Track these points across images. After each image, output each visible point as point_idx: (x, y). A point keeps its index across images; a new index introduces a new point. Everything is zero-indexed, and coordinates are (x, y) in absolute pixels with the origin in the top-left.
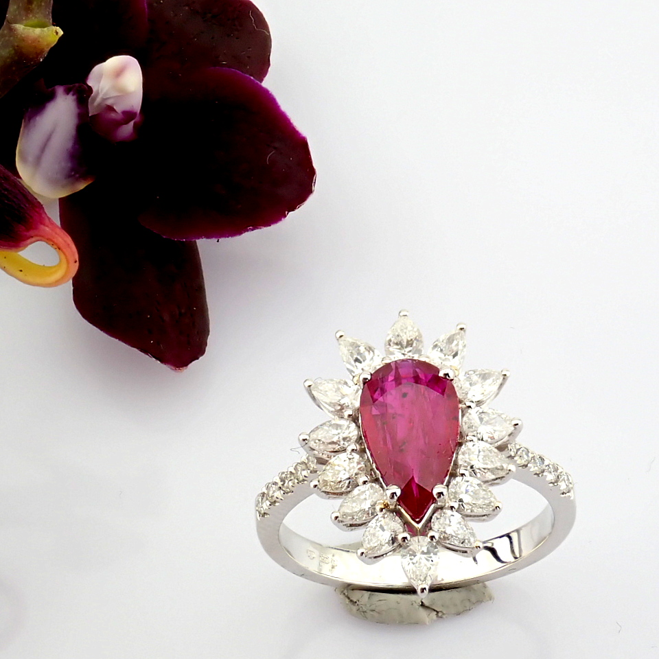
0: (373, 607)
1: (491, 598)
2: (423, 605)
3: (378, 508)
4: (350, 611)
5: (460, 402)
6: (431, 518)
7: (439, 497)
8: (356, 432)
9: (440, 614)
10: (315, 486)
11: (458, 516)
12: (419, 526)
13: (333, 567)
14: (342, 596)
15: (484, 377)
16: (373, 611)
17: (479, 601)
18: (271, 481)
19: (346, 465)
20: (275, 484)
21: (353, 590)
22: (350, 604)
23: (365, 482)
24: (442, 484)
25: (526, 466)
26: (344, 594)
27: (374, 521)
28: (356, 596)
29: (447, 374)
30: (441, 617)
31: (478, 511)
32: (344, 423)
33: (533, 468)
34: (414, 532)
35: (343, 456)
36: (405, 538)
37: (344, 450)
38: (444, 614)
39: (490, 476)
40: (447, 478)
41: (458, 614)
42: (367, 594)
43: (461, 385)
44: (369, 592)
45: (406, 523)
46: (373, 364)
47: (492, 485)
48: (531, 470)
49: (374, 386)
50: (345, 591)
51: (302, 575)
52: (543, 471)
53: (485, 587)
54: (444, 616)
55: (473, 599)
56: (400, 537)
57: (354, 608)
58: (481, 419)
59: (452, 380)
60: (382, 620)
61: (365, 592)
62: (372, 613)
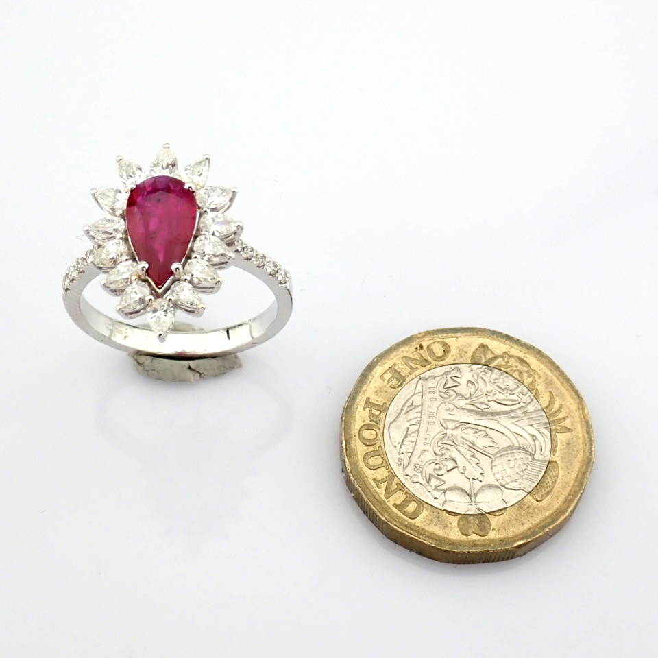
0: (154, 368)
1: (240, 366)
2: (190, 368)
3: (134, 277)
4: (138, 369)
5: (199, 208)
7: (176, 271)
8: (124, 227)
9: (202, 375)
11: (190, 286)
12: (160, 291)
13: (125, 337)
14: (132, 360)
16: (154, 370)
17: (231, 368)
18: (71, 264)
19: (116, 247)
20: (74, 266)
21: (140, 355)
22: (138, 365)
23: (126, 260)
24: (180, 262)
25: (250, 259)
26: (134, 358)
27: (130, 287)
28: (143, 359)
29: (191, 187)
30: (203, 378)
31: (204, 284)
32: (116, 219)
33: (255, 262)
34: (157, 296)
35: (113, 241)
36: (151, 300)
37: (114, 238)
38: (205, 375)
39: (216, 260)
40: (184, 259)
41: (216, 376)
42: (150, 359)
43: (200, 197)
44: (152, 358)
46: (139, 179)
47: (220, 268)
48: (254, 263)
49: (137, 196)
50: (135, 356)
51: (102, 341)
52: (264, 265)
53: (236, 357)
54: (205, 377)
55: (227, 365)
57: (141, 368)
58: (214, 221)
59: (194, 192)
60: (161, 378)
61: (148, 357)
62: (153, 372)
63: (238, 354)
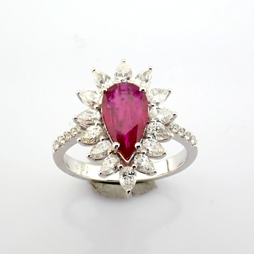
0: (104, 190)
1: (156, 187)
3: (109, 152)
4: (94, 191)
5: (149, 103)
6: (133, 158)
7: (138, 148)
8: (99, 116)
9: (133, 194)
10: (80, 140)
11: (146, 157)
12: (128, 162)
13: (87, 172)
14: (90, 185)
15: (160, 91)
16: (104, 192)
17: (151, 189)
18: (60, 135)
19: (94, 131)
20: (62, 137)
21: (96, 182)
22: (94, 188)
23: (103, 140)
24: (139, 142)
25: (177, 133)
26: (92, 184)
27: (107, 158)
28: (97, 185)
29: (143, 90)
30: (134, 195)
31: (155, 155)
32: (94, 111)
34: (125, 164)
35: (93, 127)
36: (122, 167)
37: (94, 124)
38: (135, 194)
39: (162, 139)
40: (142, 139)
41: (142, 194)
42: (101, 184)
43: (149, 95)
44: (103, 184)
45: (122, 159)
46: (107, 85)
47: (162, 142)
48: (180, 135)
49: (109, 94)
50: (92, 183)
51: (73, 176)
52: (185, 136)
53: (154, 182)
54: (136, 195)
55: (149, 188)
56: (119, 166)
57: (96, 190)
58: (158, 112)
59: (145, 93)
60: (108, 196)
61: (101, 183)
62: (104, 193)
63: (155, 181)
